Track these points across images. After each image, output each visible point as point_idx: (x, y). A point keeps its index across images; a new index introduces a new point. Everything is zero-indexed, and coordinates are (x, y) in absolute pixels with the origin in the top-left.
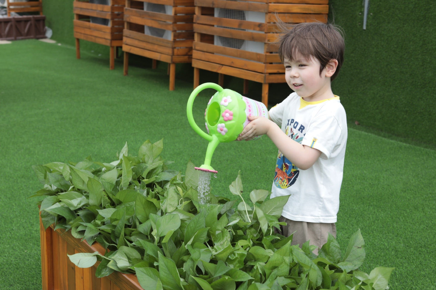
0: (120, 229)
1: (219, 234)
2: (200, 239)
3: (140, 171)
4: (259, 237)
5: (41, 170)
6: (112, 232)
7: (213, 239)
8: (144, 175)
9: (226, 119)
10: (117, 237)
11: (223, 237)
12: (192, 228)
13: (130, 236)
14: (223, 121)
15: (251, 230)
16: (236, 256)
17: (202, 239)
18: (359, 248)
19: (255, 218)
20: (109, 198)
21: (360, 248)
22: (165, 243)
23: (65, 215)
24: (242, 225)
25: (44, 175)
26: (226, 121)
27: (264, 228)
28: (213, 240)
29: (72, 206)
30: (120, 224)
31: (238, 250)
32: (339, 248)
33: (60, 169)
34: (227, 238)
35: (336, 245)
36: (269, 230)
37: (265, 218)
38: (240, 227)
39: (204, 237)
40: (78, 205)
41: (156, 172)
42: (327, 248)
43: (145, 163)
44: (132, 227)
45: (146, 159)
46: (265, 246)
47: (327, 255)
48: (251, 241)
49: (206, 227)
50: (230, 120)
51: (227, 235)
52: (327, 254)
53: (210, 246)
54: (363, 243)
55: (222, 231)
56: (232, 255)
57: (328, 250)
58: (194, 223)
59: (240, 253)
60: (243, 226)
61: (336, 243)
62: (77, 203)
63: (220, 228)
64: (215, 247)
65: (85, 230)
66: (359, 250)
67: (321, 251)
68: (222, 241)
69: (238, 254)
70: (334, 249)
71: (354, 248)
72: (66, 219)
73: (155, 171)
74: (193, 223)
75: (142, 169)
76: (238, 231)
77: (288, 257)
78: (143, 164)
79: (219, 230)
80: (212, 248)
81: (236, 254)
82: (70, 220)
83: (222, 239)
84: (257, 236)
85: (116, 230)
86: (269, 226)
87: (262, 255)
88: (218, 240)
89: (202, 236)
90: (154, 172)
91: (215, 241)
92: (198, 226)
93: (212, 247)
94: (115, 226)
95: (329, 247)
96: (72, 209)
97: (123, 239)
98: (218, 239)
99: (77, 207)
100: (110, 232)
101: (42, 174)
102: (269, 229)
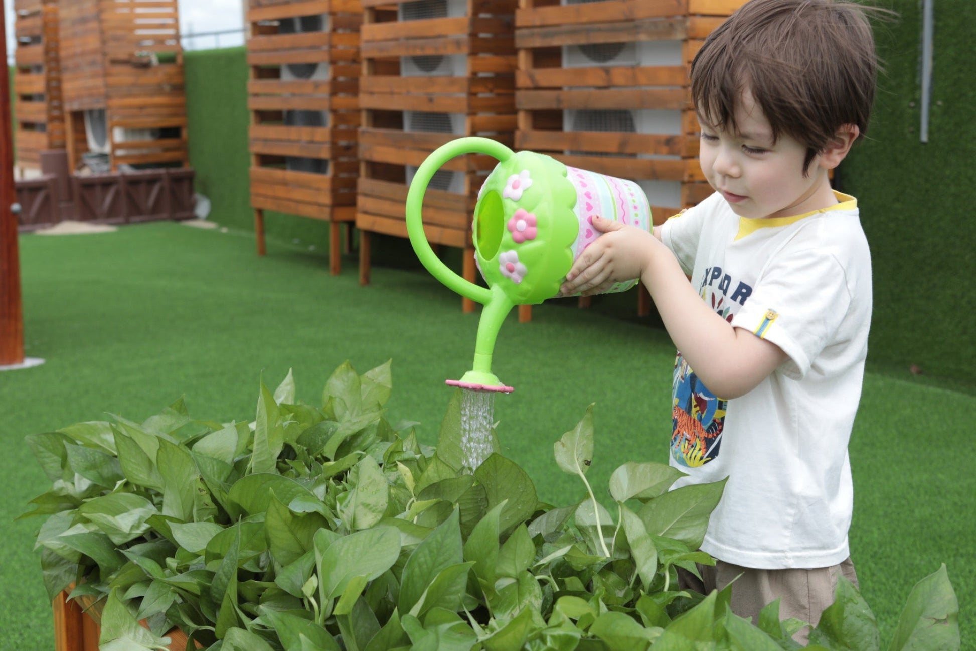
0: (224, 579)
1: (508, 588)
2: (447, 597)
3: (320, 443)
4: (631, 597)
5: (51, 447)
6: (202, 592)
7: (489, 601)
8: (330, 449)
9: (519, 236)
10: (215, 606)
11: (521, 595)
12: (425, 566)
13: (258, 603)
14: (512, 243)
15: (608, 580)
16: (549, 644)
17: (452, 597)
18: (938, 621)
19: (623, 546)
20: (214, 500)
21: (945, 621)
22: (344, 617)
23: (99, 555)
24: (578, 564)
25: (60, 459)
26: (519, 242)
27: (647, 569)
28: (488, 605)
29: (117, 531)
30: (225, 569)
31: (559, 626)
32: (871, 620)
33: (103, 440)
34: (534, 600)
35: (864, 611)
36: (660, 578)
37: (649, 541)
38: (575, 569)
39: (459, 592)
40: (132, 528)
41: (362, 442)
42: (834, 620)
43: (334, 419)
44: (266, 576)
45: (338, 411)
46: (644, 618)
47: (836, 645)
48: (602, 604)
49: (464, 561)
50: (530, 238)
51: (532, 589)
52: (837, 642)
53: (480, 623)
54: (954, 608)
55: (518, 580)
56: (538, 641)
57: (837, 627)
58: (431, 552)
59: (560, 636)
60: (584, 568)
61: (861, 607)
62: (130, 525)
63: (511, 571)
64: (492, 622)
65: (143, 597)
66: (940, 629)
67: (819, 633)
68: (518, 607)
69: (553, 637)
70: (858, 623)
71: (924, 623)
72: (101, 567)
73: (359, 440)
74: (427, 552)
75: (324, 437)
76: (567, 580)
77: (710, 643)
78: (329, 423)
79: (508, 576)
80: (484, 628)
81: (549, 639)
82: (111, 571)
83: (517, 601)
84: (625, 596)
85: (214, 583)
86: (660, 566)
87: (628, 638)
88: (505, 605)
89: (454, 589)
90: (355, 444)
91: (494, 607)
92: (441, 559)
93: (483, 625)
94: (211, 575)
95: (841, 620)
96: (117, 540)
97: (233, 610)
98: (504, 601)
99: (130, 534)
100: (197, 590)
101: (56, 458)
102: (661, 572)
